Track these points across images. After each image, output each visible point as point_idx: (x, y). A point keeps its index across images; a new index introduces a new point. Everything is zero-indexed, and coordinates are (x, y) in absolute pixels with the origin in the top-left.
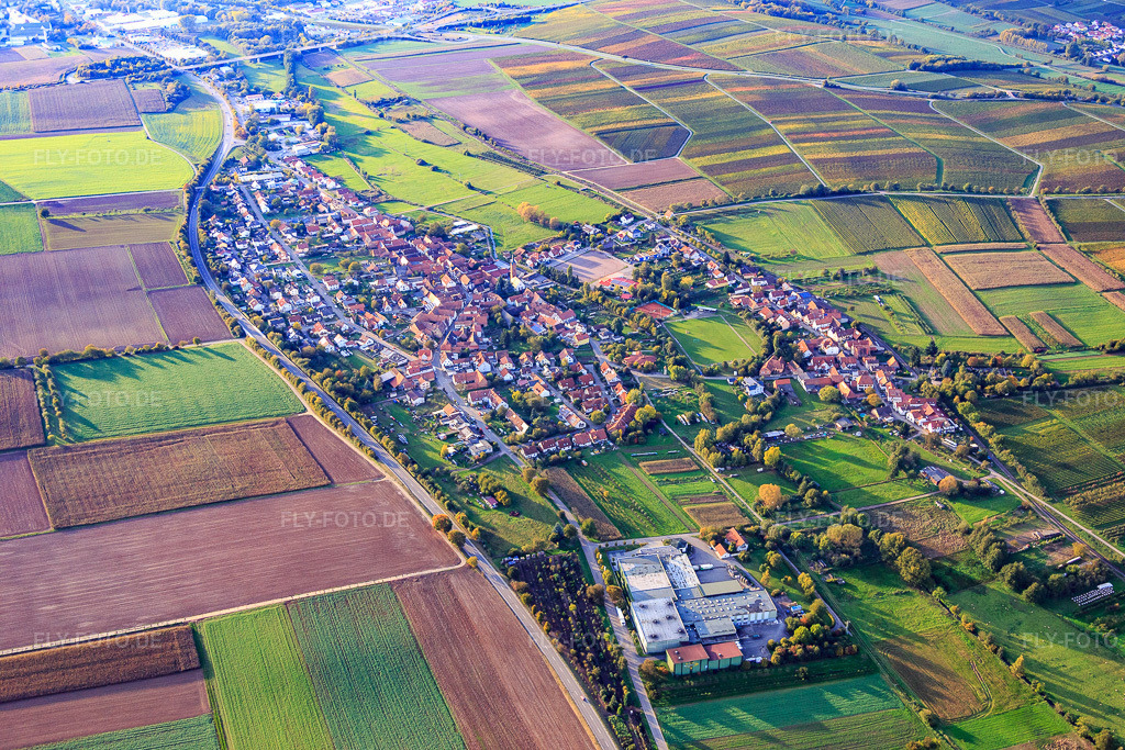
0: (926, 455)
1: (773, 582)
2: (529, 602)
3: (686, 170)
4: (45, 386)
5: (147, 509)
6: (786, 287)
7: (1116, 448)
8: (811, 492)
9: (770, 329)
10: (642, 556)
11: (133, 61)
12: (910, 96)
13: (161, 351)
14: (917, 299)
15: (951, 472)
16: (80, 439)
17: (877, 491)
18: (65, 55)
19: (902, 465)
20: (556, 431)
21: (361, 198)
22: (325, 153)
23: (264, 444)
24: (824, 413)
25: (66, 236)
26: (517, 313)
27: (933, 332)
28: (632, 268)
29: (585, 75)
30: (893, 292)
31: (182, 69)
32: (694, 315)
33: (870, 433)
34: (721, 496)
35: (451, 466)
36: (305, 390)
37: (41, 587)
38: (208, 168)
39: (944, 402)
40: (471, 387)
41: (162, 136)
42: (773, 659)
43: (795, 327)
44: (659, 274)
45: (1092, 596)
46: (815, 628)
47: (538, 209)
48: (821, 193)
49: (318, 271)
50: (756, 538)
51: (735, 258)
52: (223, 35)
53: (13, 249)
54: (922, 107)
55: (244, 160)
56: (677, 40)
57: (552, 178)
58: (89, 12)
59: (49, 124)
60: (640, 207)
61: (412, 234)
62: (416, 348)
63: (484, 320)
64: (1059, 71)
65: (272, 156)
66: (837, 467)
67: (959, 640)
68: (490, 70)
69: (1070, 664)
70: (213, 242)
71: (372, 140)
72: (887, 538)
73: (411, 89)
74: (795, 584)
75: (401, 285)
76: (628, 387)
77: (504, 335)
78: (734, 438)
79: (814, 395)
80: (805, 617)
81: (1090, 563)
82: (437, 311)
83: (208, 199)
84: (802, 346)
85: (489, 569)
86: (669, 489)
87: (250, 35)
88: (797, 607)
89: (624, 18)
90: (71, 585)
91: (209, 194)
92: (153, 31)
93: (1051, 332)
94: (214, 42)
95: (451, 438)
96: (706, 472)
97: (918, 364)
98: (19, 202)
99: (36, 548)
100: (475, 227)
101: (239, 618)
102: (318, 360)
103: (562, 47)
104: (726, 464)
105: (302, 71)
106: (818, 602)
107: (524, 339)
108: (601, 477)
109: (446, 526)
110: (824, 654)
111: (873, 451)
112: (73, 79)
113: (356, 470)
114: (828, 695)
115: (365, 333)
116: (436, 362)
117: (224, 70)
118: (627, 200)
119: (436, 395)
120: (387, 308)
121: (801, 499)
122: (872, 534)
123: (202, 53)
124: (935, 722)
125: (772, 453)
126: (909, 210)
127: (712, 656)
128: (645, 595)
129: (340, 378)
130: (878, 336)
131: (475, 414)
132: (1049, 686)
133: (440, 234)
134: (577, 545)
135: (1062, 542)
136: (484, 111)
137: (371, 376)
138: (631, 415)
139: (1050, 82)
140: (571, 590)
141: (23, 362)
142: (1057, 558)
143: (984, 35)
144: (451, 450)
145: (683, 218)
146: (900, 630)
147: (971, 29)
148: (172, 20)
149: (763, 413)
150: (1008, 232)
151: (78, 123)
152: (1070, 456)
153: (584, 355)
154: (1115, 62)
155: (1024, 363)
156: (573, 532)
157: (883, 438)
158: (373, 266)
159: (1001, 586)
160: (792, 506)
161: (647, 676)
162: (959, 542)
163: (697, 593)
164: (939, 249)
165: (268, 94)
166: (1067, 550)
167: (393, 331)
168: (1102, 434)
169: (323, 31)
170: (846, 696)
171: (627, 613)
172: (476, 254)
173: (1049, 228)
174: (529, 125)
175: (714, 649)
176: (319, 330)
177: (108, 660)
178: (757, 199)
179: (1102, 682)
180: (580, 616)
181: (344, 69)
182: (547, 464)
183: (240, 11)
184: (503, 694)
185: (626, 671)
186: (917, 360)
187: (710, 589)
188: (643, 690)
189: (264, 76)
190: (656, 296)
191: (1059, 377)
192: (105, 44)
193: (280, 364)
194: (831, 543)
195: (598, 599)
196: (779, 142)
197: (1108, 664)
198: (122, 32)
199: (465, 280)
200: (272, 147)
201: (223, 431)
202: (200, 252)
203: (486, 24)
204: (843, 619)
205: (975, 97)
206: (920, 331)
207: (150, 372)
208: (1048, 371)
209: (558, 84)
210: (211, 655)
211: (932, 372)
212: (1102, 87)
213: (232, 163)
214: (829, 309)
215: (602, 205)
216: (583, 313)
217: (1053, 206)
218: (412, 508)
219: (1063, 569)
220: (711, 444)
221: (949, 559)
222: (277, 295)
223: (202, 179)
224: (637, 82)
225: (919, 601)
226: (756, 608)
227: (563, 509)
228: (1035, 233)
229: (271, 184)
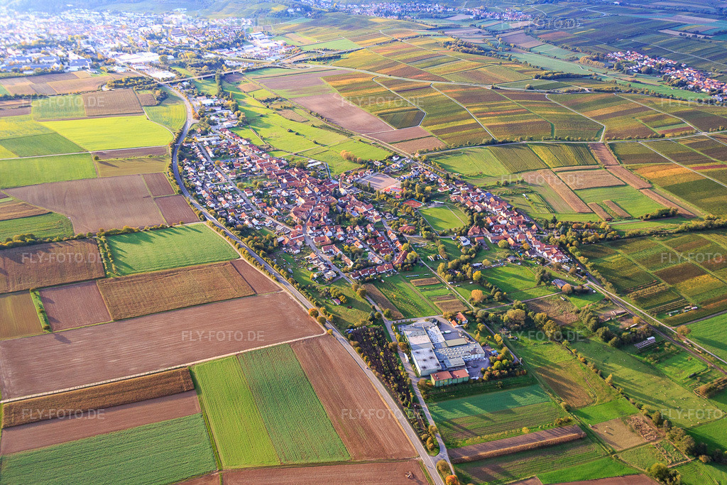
0: (554, 273)
1: (481, 339)
2: (360, 352)
3: (425, 132)
4: (103, 247)
5: (162, 309)
6: (478, 190)
7: (652, 268)
8: (498, 293)
9: (472, 212)
10: (415, 327)
11: (137, 79)
12: (536, 92)
13: (163, 228)
14: (545, 195)
15: (568, 282)
16: (124, 274)
17: (531, 292)
18: (100, 76)
19: (543, 279)
20: (367, 265)
21: (260, 149)
22: (240, 126)
23: (220, 274)
24: (501, 254)
25: (109, 169)
26: (344, 206)
27: (554, 212)
28: (400, 182)
29: (371, 85)
30: (532, 192)
31: (163, 83)
32: (433, 205)
33: (525, 263)
34: (452, 296)
35: (316, 284)
36: (239, 247)
37: (108, 350)
38: (181, 134)
39: (562, 247)
40: (323, 244)
41: (155, 118)
42: (484, 378)
43: (484, 211)
44: (414, 185)
45: (644, 344)
46: (504, 361)
47: (351, 153)
48: (493, 143)
49: (241, 186)
50: (471, 317)
51: (451, 176)
52: (182, 65)
53: (81, 177)
54: (542, 98)
55: (199, 130)
56: (416, 66)
57: (357, 137)
58: (111, 53)
59: (94, 112)
60: (403, 152)
61: (288, 167)
62: (294, 225)
63: (328, 210)
64: (611, 77)
65: (213, 128)
66: (510, 281)
67: (578, 367)
68: (322, 83)
69: (636, 378)
70: (186, 172)
71: (264, 119)
72: (538, 316)
73: (282, 93)
74: (493, 340)
75: (284, 193)
76: (402, 242)
77: (338, 217)
78: (457, 267)
79: (495, 244)
80: (499, 356)
81: (642, 327)
82: (303, 206)
83: (182, 150)
84: (489, 220)
85: (338, 335)
86: (426, 293)
87: (197, 66)
88: (494, 351)
89: (388, 55)
90: (124, 349)
91: (182, 148)
92: (145, 64)
93: (614, 211)
94: (178, 69)
95: (315, 270)
96: (444, 284)
97: (548, 228)
98: (82, 152)
99: (104, 330)
100: (319, 163)
101: (213, 363)
102: (245, 232)
103: (357, 71)
104: (454, 280)
105: (225, 84)
106: (505, 349)
107: (348, 219)
108: (392, 288)
109: (316, 314)
110: (510, 375)
111: (526, 272)
112: (105, 88)
113: (268, 287)
114: (513, 396)
115: (268, 218)
116: (304, 231)
117: (185, 84)
118: (395, 148)
119: (305, 248)
120: (278, 205)
121: (492, 297)
122: (530, 314)
123: (173, 75)
124: (569, 409)
125: (477, 274)
126: (539, 151)
127: (454, 377)
128: (418, 347)
129: (256, 241)
130: (526, 215)
131: (326, 258)
132: (626, 390)
133: (302, 167)
134: (382, 322)
135: (627, 316)
136: (320, 104)
137: (272, 239)
138: (405, 257)
139: (607, 83)
140: (381, 345)
141: (91, 235)
142: (625, 324)
143: (572, 60)
144: (315, 276)
145: (424, 157)
146: (547, 362)
147: (564, 57)
148: (155, 58)
149: (471, 254)
150: (589, 160)
151: (110, 111)
152: (628, 273)
153: (379, 227)
154: (640, 72)
155: (601, 226)
156: (379, 316)
157: (532, 265)
158: (269, 184)
159: (597, 339)
160: (488, 301)
161: (422, 387)
162: (574, 317)
163: (444, 345)
164: (554, 170)
165: (209, 96)
166: (630, 320)
167: (283, 216)
168: (644, 262)
169: (234, 64)
170: (522, 396)
171: (410, 356)
172: (321, 177)
173: (611, 158)
174: (343, 111)
175: (455, 373)
176: (244, 216)
177: (146, 387)
178: (461, 146)
179: (653, 387)
180: (386, 358)
181: (247, 83)
182: (364, 282)
183: (191, 53)
184: (350, 398)
185: (411, 385)
186: (546, 226)
187: (450, 343)
188: (420, 395)
189: (205, 87)
190: (413, 197)
191: (620, 233)
192: (120, 70)
193: (226, 234)
194: (510, 319)
195: (395, 349)
196: (470, 117)
197: (655, 378)
198: (129, 64)
199: (316, 190)
200: (213, 123)
201: (199, 268)
202: (179, 177)
203: (319, 59)
204: (518, 357)
205: (569, 92)
206: (547, 212)
207: (158, 239)
208: (614, 230)
209: (357, 89)
210: (200, 383)
211: (555, 232)
212: (634, 85)
213: (192, 132)
214: (501, 201)
215: (383, 151)
216: (377, 205)
217: (612, 146)
218: (298, 305)
219: (629, 330)
220: (446, 270)
221: (569, 326)
222: (221, 199)
223: (178, 140)
224: (397, 88)
225: (556, 347)
226: (474, 352)
227: (374, 304)
228: (603, 161)
229: (214, 142)
